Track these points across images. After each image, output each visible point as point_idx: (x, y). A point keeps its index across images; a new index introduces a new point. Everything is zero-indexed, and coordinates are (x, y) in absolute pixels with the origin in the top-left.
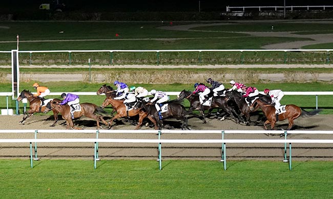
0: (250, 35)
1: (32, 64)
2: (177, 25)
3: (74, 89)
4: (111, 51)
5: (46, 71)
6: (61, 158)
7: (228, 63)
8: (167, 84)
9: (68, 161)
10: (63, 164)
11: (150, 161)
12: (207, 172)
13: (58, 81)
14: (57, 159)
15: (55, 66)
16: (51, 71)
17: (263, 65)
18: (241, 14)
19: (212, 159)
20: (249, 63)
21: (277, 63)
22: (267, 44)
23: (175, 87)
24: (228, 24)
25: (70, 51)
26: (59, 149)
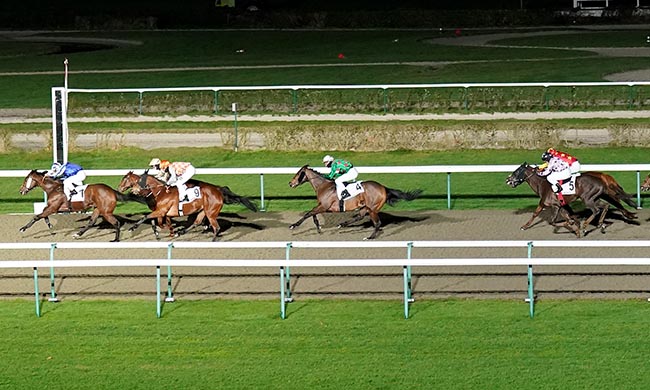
0: (596, 54)
1: (143, 114)
2: (467, 35)
3: (203, 162)
4: (295, 88)
5: (165, 127)
6: (103, 298)
7: (519, 109)
8: (383, 152)
9: (114, 303)
10: (100, 309)
11: (271, 301)
12: (369, 323)
13: (176, 146)
14: (96, 298)
15: (186, 118)
16: (174, 127)
17: (587, 113)
18: (597, 13)
19: (391, 297)
20: (560, 109)
21: (614, 107)
22: (619, 72)
23: (397, 156)
24: (566, 32)
25: (216, 89)
26: (110, 279)
